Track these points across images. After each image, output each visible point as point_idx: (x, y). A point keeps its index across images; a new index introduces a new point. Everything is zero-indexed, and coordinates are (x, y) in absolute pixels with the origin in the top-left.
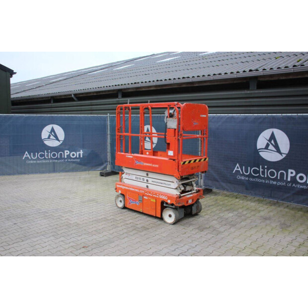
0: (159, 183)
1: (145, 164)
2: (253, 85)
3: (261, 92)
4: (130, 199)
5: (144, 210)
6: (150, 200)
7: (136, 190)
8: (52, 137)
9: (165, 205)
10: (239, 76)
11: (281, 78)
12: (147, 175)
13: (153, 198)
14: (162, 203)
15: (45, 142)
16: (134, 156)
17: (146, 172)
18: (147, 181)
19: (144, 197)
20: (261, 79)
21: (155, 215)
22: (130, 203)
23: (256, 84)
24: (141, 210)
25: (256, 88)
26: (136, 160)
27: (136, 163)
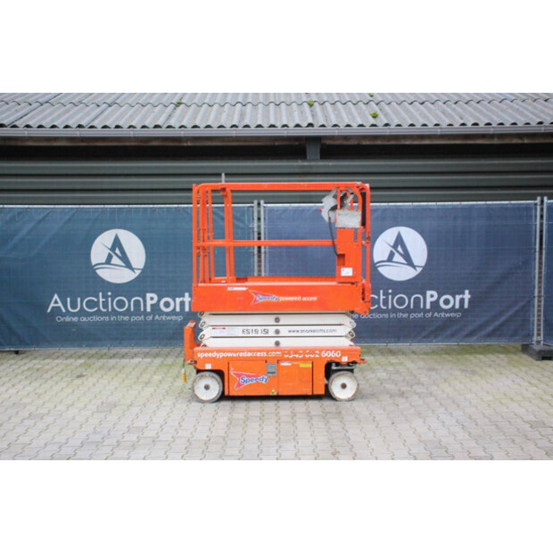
1: (282, 299)
3: (331, 164)
5: (280, 390)
6: (298, 366)
7: (258, 354)
10: (285, 133)
12: (277, 320)
13: (304, 360)
14: (328, 366)
16: (250, 287)
17: (274, 317)
18: (277, 332)
19: (282, 364)
20: (328, 142)
21: (310, 393)
22: (240, 386)
24: (274, 392)
25: (319, 157)
26: (256, 294)
27: (256, 301)
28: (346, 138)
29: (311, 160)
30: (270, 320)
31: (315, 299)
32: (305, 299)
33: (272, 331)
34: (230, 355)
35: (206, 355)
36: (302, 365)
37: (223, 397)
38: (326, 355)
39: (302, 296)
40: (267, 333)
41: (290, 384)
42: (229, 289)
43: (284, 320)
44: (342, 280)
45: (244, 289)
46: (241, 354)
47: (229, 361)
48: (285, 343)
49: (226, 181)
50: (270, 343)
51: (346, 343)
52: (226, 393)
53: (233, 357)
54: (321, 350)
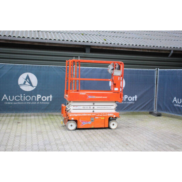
0: (103, 107)
1: (97, 97)
2: (88, 50)
3: (93, 54)
4: (82, 122)
6: (100, 118)
7: (89, 115)
8: (27, 83)
9: (111, 119)
11: (103, 48)
12: (94, 104)
13: (103, 117)
15: (21, 87)
16: (87, 93)
17: (93, 103)
18: (94, 108)
19: (96, 118)
20: (93, 47)
21: (104, 127)
22: (82, 125)
23: (89, 50)
24: (93, 127)
25: (89, 52)
26: (89, 96)
27: (88, 98)
28: (98, 46)
29: (87, 53)
30: (91, 104)
31: (106, 97)
32: (103, 97)
33: (92, 107)
34: (80, 115)
35: (72, 115)
36: (102, 118)
37: (77, 129)
38: (109, 115)
39: (103, 96)
40: (90, 108)
41: (98, 124)
42: (80, 94)
43: (96, 104)
44: (115, 92)
45: (85, 94)
46: (83, 115)
47: (79, 117)
48: (96, 111)
49: (80, 59)
50: (91, 111)
51: (114, 111)
52: (78, 127)
53: (80, 116)
54: (107, 114)
